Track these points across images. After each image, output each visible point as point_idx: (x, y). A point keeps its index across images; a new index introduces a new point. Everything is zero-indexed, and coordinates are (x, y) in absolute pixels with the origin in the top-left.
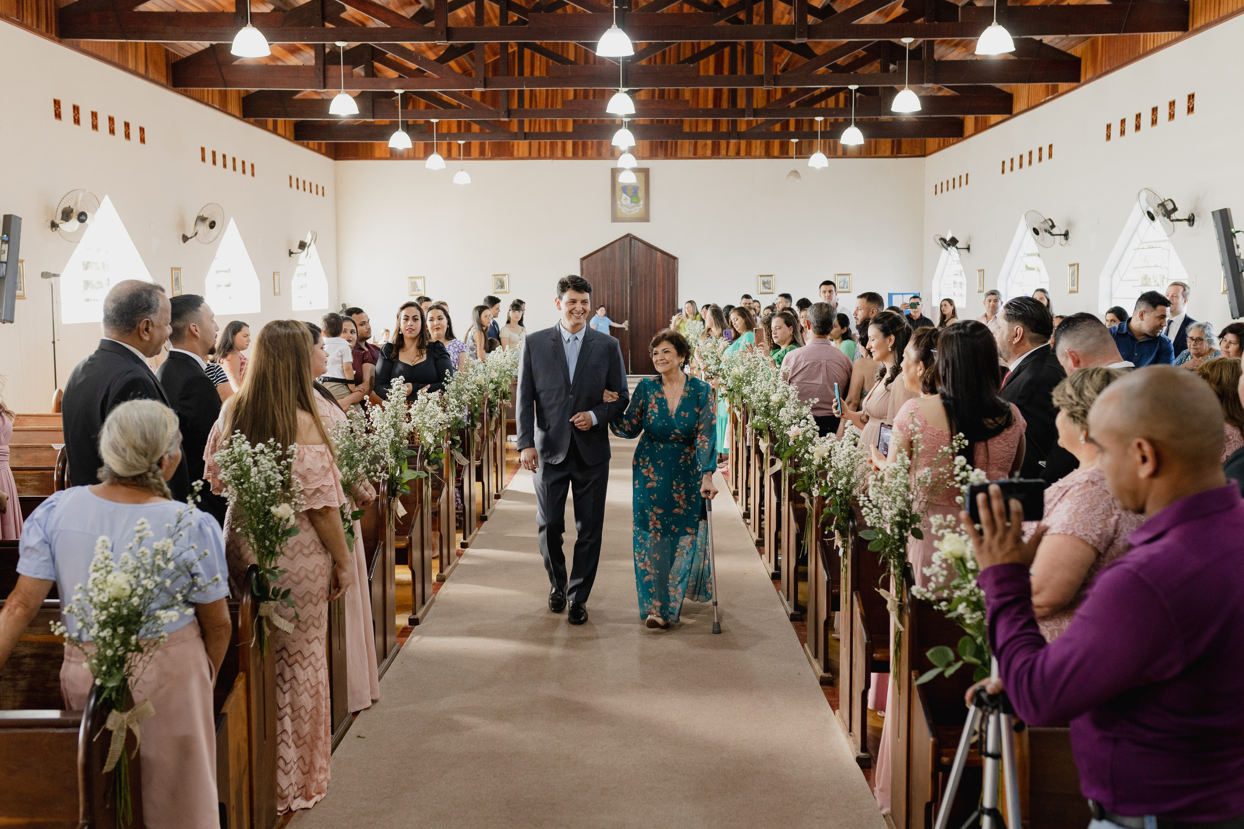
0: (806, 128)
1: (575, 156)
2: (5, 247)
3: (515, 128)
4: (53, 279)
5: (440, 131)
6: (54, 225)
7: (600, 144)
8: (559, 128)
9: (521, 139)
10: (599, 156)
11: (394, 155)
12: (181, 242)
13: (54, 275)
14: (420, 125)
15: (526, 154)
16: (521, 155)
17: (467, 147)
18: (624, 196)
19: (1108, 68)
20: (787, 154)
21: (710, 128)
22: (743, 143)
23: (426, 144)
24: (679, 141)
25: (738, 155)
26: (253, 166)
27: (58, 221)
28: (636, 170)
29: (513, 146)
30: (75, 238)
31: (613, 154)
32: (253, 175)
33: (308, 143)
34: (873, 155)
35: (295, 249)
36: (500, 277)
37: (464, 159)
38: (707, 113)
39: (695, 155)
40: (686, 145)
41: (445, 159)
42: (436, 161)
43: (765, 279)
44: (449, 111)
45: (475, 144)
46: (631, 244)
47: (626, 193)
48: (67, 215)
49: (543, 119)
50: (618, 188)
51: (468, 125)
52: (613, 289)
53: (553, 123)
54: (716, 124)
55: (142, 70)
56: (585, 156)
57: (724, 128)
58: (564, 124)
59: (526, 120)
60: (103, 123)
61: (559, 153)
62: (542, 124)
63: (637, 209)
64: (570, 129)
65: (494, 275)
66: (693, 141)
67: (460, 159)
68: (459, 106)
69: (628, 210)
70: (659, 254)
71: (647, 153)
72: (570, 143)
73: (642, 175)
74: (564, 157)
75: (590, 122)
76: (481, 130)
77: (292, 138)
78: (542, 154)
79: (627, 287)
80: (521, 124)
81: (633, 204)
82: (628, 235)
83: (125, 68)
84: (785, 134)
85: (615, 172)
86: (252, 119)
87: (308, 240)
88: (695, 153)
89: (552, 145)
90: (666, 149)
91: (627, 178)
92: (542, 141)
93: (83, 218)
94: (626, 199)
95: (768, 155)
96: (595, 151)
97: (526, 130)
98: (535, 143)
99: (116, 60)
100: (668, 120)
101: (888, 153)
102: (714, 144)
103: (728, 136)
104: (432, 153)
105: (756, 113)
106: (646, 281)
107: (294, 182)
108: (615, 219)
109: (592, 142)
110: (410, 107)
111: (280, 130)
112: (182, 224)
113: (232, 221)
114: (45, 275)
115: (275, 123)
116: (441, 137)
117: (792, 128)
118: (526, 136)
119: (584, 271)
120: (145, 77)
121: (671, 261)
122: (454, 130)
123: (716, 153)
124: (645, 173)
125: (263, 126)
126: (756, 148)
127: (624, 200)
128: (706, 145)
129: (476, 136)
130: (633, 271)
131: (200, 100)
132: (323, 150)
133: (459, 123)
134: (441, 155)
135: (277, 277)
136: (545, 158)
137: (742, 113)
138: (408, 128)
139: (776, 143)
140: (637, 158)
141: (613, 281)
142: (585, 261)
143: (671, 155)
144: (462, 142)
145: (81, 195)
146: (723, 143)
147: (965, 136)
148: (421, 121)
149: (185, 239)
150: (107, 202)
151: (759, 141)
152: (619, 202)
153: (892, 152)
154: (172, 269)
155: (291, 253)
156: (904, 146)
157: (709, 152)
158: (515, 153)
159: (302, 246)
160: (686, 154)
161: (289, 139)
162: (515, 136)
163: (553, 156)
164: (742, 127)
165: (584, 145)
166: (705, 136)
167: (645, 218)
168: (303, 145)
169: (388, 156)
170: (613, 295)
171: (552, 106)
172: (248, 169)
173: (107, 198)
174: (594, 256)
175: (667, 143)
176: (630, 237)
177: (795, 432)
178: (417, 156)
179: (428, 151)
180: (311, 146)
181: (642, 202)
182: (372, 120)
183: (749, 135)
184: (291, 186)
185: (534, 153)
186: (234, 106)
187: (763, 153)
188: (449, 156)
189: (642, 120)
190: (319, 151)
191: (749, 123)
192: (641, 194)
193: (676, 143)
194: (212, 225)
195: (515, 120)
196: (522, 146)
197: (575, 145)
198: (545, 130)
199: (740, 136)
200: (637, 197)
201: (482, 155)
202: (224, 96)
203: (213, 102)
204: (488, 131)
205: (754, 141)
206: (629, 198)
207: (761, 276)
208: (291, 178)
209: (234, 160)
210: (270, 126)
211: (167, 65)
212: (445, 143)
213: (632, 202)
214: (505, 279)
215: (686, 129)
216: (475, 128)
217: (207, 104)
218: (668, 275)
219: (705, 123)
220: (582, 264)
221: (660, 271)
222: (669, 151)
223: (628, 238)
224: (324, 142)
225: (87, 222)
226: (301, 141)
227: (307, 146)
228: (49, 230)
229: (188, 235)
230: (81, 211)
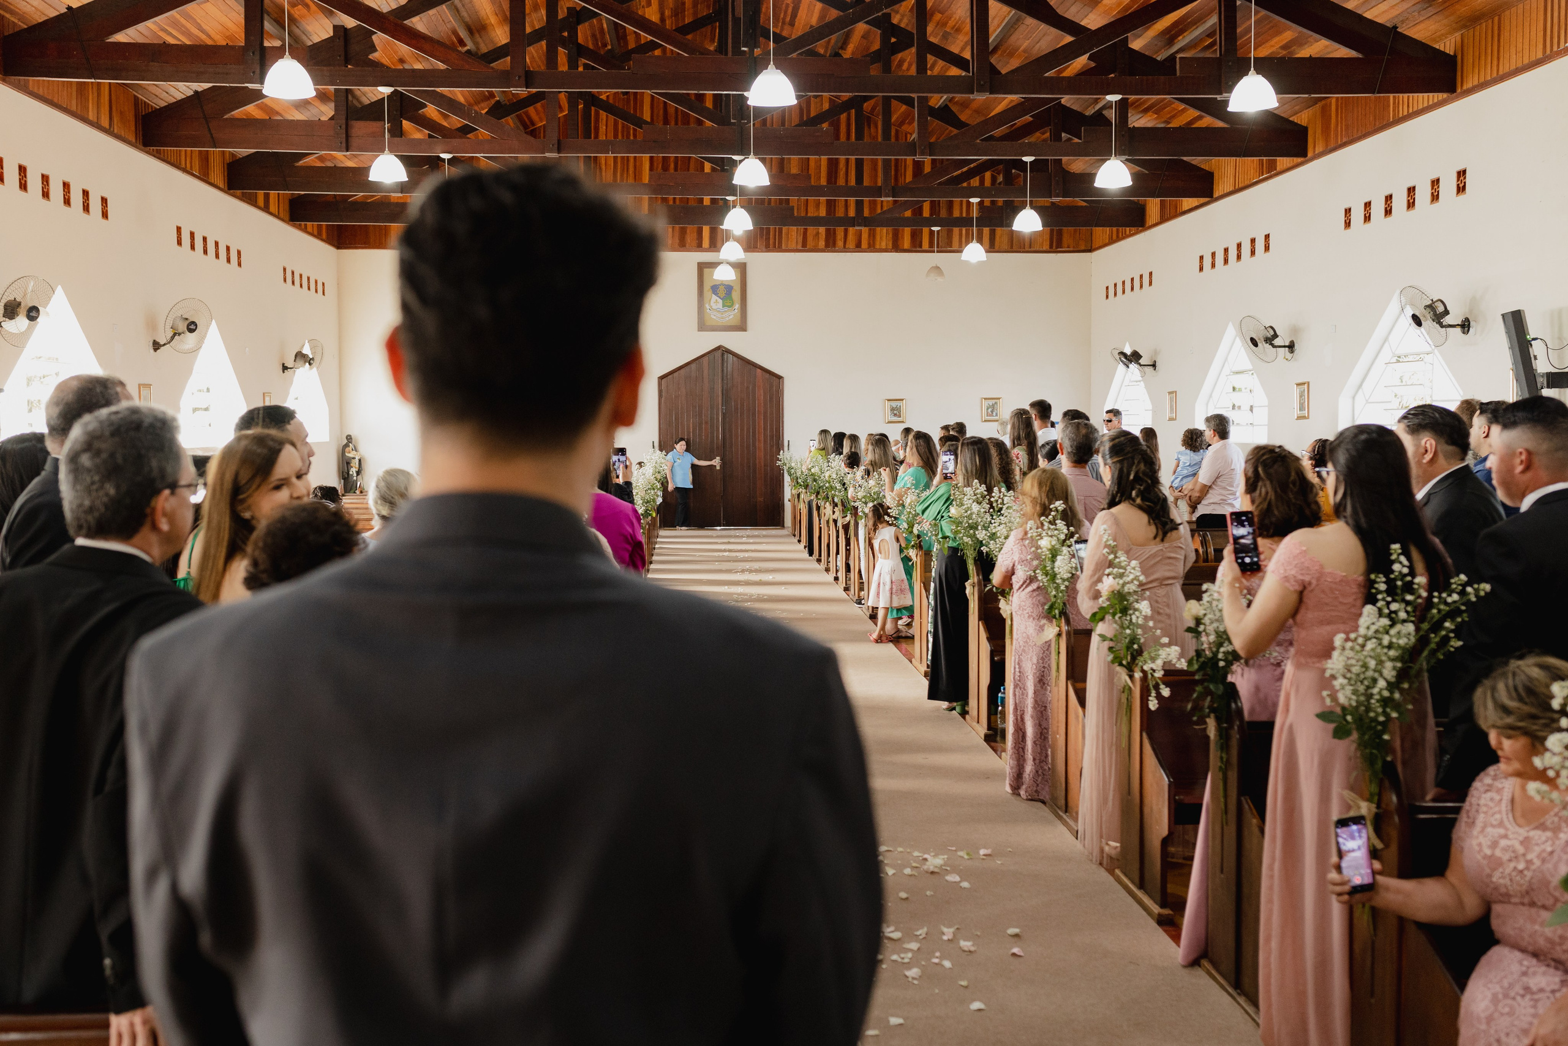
0: (943, 213)
7: (684, 231)
10: (683, 247)
12: (152, 351)
18: (714, 297)
19: (1344, 140)
20: (921, 246)
21: (823, 212)
22: (866, 231)
24: (785, 229)
25: (858, 248)
26: (239, 253)
30: (21, 340)
31: (701, 244)
32: (240, 265)
33: (306, 227)
34: (1027, 249)
35: (290, 362)
38: (817, 191)
39: (804, 247)
40: (793, 233)
43: (894, 404)
46: (723, 360)
47: (716, 294)
48: (11, 311)
50: (707, 287)
52: (701, 415)
54: (831, 205)
55: (105, 122)
57: (841, 212)
60: (56, 190)
63: (732, 316)
66: (801, 228)
69: (719, 315)
70: (759, 371)
73: (738, 272)
75: (671, 201)
77: (287, 216)
79: (718, 414)
81: (726, 309)
82: (719, 348)
83: (84, 119)
84: (918, 221)
85: (707, 267)
86: (239, 192)
88: (804, 244)
90: (768, 239)
91: (723, 274)
93: (33, 314)
94: (716, 302)
95: (896, 247)
96: (678, 241)
99: (74, 108)
100: (769, 200)
101: (1046, 247)
102: (827, 231)
103: (847, 222)
105: (895, 191)
106: (742, 405)
107: (289, 276)
108: (703, 326)
111: (273, 208)
112: (152, 325)
113: (214, 325)
115: (267, 196)
117: (926, 213)
119: (664, 394)
120: (109, 132)
121: (774, 381)
123: (830, 245)
124: (745, 269)
125: (252, 201)
126: (881, 238)
127: (714, 303)
128: (818, 233)
130: (726, 394)
131: (176, 166)
132: (324, 236)
137: (866, 192)
139: (907, 232)
141: (700, 407)
142: (664, 381)
143: (774, 246)
145: (29, 285)
146: (840, 231)
147: (1147, 225)
149: (156, 346)
150: (59, 295)
151: (885, 229)
152: (707, 306)
153: (1051, 246)
154: (140, 385)
155: (285, 368)
156: (1066, 239)
157: (822, 244)
160: (793, 246)
161: (282, 220)
164: (869, 211)
166: (817, 221)
167: (742, 327)
168: (299, 228)
170: (700, 424)
172: (233, 256)
173: (59, 287)
174: (676, 374)
175: (768, 230)
176: (722, 351)
180: (309, 229)
181: (737, 306)
183: (873, 222)
184: (285, 280)
186: (218, 174)
187: (890, 246)
190: (319, 236)
192: (736, 295)
193: (781, 231)
194: (193, 327)
199: (862, 222)
200: (731, 299)
202: (205, 159)
203: (191, 167)
205: (878, 229)
206: (720, 301)
207: (888, 400)
208: (284, 270)
209: (217, 244)
210: (260, 201)
211: (136, 116)
213: (724, 306)
215: (795, 212)
217: (185, 170)
218: (771, 398)
219: (818, 204)
220: (660, 385)
221: (760, 394)
222: (771, 241)
223: (720, 352)
224: (325, 224)
225: (39, 319)
226: (298, 223)
227: (305, 230)
229: (161, 342)
230: (31, 305)
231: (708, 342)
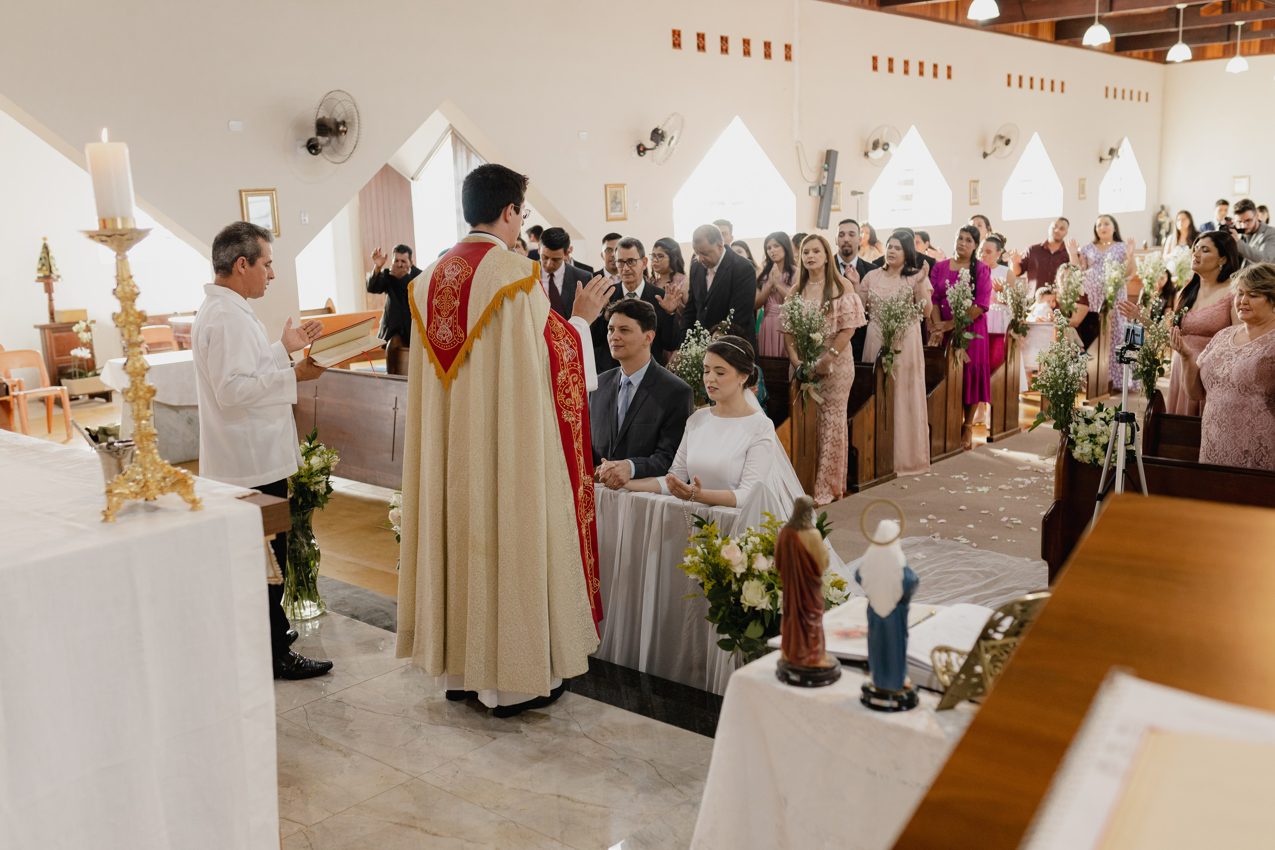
2: (826, 174)
4: (859, 196)
6: (866, 154)
12: (982, 158)
13: (863, 192)
26: (1063, 83)
27: (869, 150)
30: (883, 163)
32: (1063, 91)
35: (1106, 155)
48: (875, 145)
55: (952, 17)
77: (1113, 50)
86: (1065, 41)
93: (886, 147)
107: (1111, 93)
112: (983, 142)
113: (1036, 135)
114: (854, 193)
125: (1076, 44)
135: (1083, 183)
145: (886, 130)
149: (985, 155)
150: (912, 133)
154: (970, 182)
155: (1099, 160)
159: (1113, 152)
161: (1110, 53)
169: (1221, 54)
172: (1058, 87)
173: (913, 129)
178: (1252, 52)
180: (1136, 55)
184: (1106, 96)
186: (1047, 33)
190: (1145, 58)
194: (1008, 142)
202: (1035, 27)
203: (1022, 33)
208: (1107, 89)
209: (1042, 80)
224: (1151, 50)
225: (891, 149)
226: (1123, 53)
227: (1131, 56)
228: (863, 159)
229: (988, 152)
230: (886, 141)
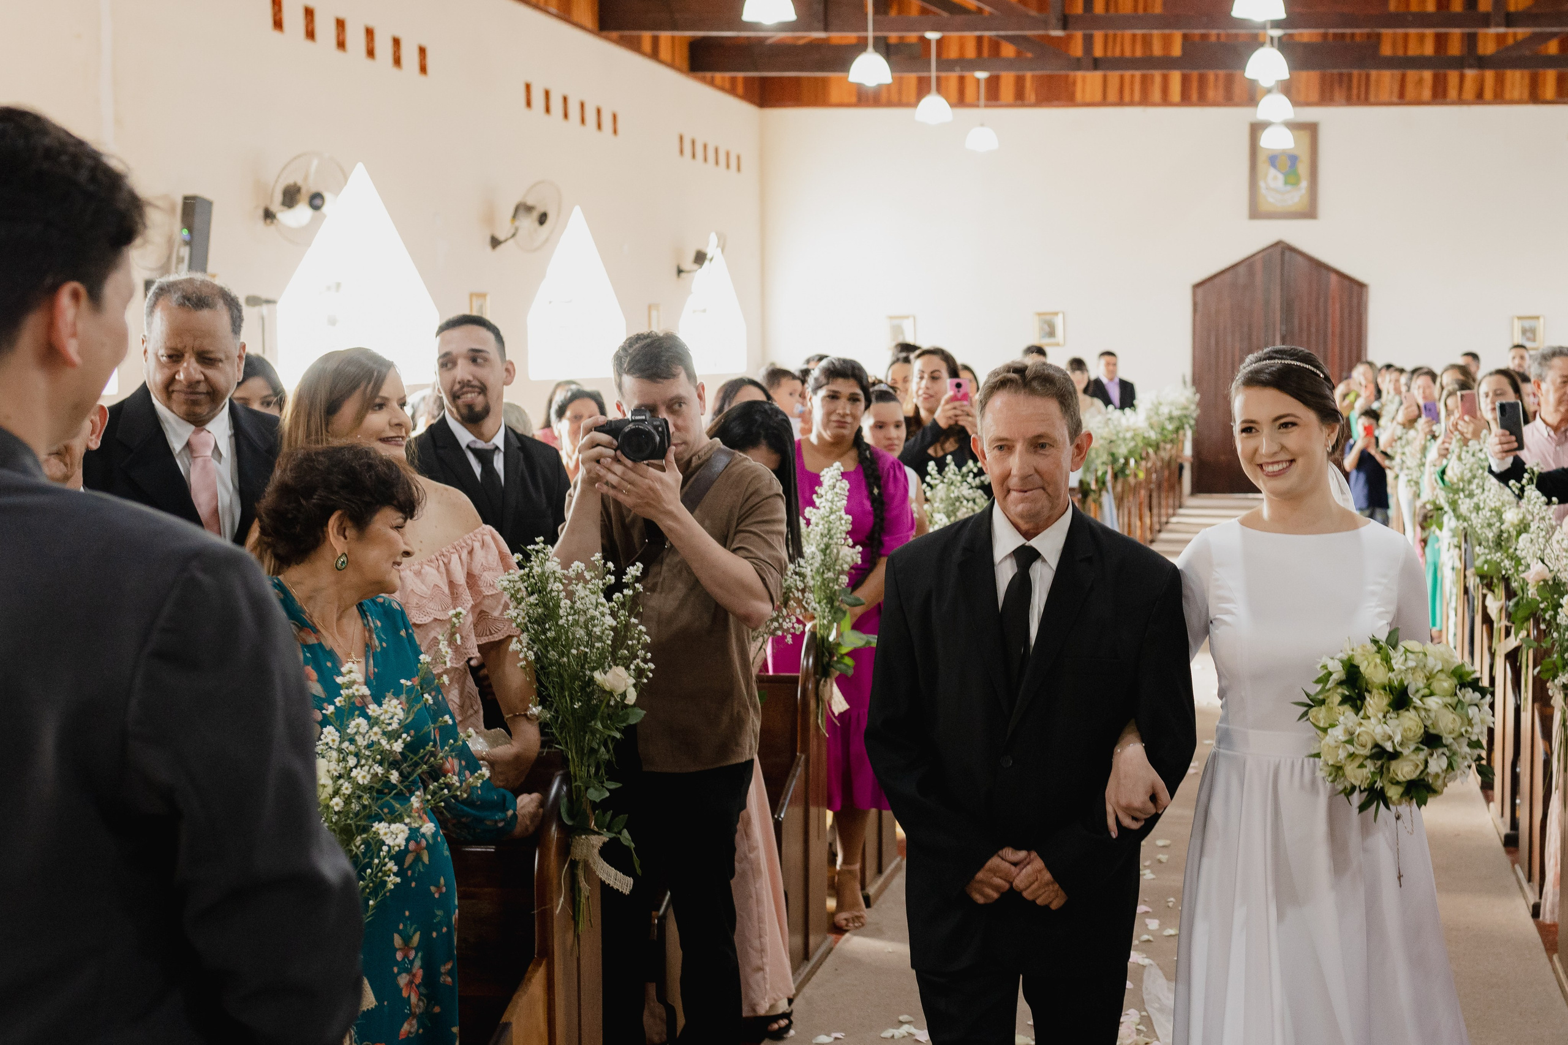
1: (1186, 100)
2: (185, 251)
3: (1077, 49)
4: (265, 309)
5: (944, 56)
6: (269, 215)
7: (1229, 81)
8: (1157, 50)
9: (1087, 69)
10: (1229, 100)
11: (866, 98)
12: (489, 248)
13: (268, 302)
14: (909, 46)
15: (1098, 97)
16: (1088, 99)
17: (993, 85)
18: (1272, 172)
21: (1429, 49)
22: (1489, 75)
23: (921, 80)
24: (1374, 73)
25: (1479, 98)
26: (615, 116)
27: (276, 206)
28: (1294, 126)
29: (1074, 83)
30: (304, 237)
31: (1251, 96)
32: (615, 132)
33: (713, 78)
35: (688, 263)
36: (1048, 317)
37: (986, 106)
38: (1423, 20)
39: (1402, 98)
40: (1386, 78)
41: (952, 105)
42: (934, 107)
43: (1529, 324)
44: (959, 19)
45: (1008, 79)
46: (1283, 260)
47: (1275, 167)
48: (291, 197)
49: (1128, 32)
50: (1262, 158)
51: (995, 45)
52: (1250, 338)
53: (1147, 41)
54: (1441, 41)
56: (1203, 100)
57: (1455, 49)
58: (1167, 41)
59: (1098, 35)
60: (355, 38)
61: (1156, 94)
62: (1127, 43)
63: (1296, 197)
64: (1177, 51)
65: (1039, 314)
66: (1397, 73)
67: (978, 106)
68: (980, 11)
69: (1278, 196)
70: (1334, 278)
71: (1315, 95)
72: (1176, 77)
73: (1305, 136)
74: (1165, 101)
75: (1213, 39)
76: (1019, 53)
77: (685, 65)
78: (1127, 98)
79: (1275, 337)
80: (1088, 40)
81: (1289, 188)
82: (1278, 244)
85: (1256, 129)
86: (615, 34)
87: (711, 250)
88: (1401, 95)
89: (1145, 82)
90: (1349, 88)
91: (1278, 140)
92: (1128, 74)
93: (317, 202)
94: (1275, 178)
95: (1536, 97)
96: (1221, 92)
97: (1098, 52)
98: (1114, 76)
100: (1353, 35)
102: (1435, 76)
103: (1460, 63)
104: (928, 92)
105: (1510, 20)
106: (1309, 324)
107: (688, 147)
108: (1255, 213)
109: (1217, 76)
110: (893, 13)
111: (665, 52)
112: (489, 218)
113: (577, 211)
114: (252, 300)
115: (655, 41)
116: (945, 65)
118: (1097, 64)
119: (1200, 308)
121: (1355, 290)
122: (971, 53)
123: (1439, 95)
124: (1311, 129)
125: (634, 45)
126: (1512, 84)
127: (1272, 180)
128: (1421, 79)
129: (1010, 64)
130: (1288, 308)
132: (741, 90)
133: (979, 40)
134: (947, 99)
135: (654, 313)
136: (1132, 103)
137: (1486, 21)
138: (886, 49)
139: (1551, 76)
140: (1296, 103)
141: (1250, 326)
142: (1200, 291)
143: (1359, 97)
144: (982, 75)
145: (315, 163)
146: (1453, 76)
148: (912, 36)
149: (495, 242)
150: (360, 175)
151: (1518, 73)
152: (1262, 183)
154: (472, 295)
155: (680, 271)
157: (1427, 93)
158: (1079, 96)
159: (700, 258)
160: (1385, 97)
161: (679, 70)
162: (1077, 64)
163: (1145, 101)
164: (1487, 47)
165: (1202, 80)
166: (1420, 63)
167: (1310, 212)
168: (704, 80)
169: (854, 100)
171: (1145, 9)
172: (607, 122)
173: (360, 167)
174: (1217, 281)
175: (1350, 76)
176: (1283, 250)
177: (1538, 573)
178: (904, 99)
179: (923, 88)
180: (721, 84)
181: (1304, 184)
182: (822, 35)
183: (1501, 62)
184: (682, 152)
185: (1113, 95)
186: (584, 10)
187: (1526, 95)
188: (960, 100)
189: (1306, 34)
190: (732, 91)
191: (1500, 38)
192: (1303, 168)
193: (1368, 77)
194: (543, 219)
195: (1079, 35)
196: (1089, 81)
197: (1185, 80)
198: (1133, 50)
199: (1482, 63)
200: (1297, 174)
201: (1020, 99)
203: (545, 4)
204: (1029, 55)
205: (1509, 73)
206: (1281, 177)
207: (1520, 318)
208: (681, 138)
209: (582, 104)
210: (647, 46)
212: (953, 76)
213: (1286, 183)
214: (1059, 322)
215: (1386, 50)
216: (1008, 51)
217: (536, 7)
218: (1350, 313)
219: (1422, 38)
220: (1194, 295)
221: (1335, 310)
222: (1355, 91)
223: (1279, 249)
224: (741, 75)
225: (325, 209)
226: (701, 74)
227: (712, 83)
228: (260, 223)
229: (501, 237)
230: (314, 189)
231: (1264, 235)
